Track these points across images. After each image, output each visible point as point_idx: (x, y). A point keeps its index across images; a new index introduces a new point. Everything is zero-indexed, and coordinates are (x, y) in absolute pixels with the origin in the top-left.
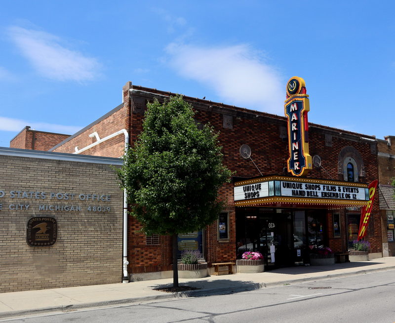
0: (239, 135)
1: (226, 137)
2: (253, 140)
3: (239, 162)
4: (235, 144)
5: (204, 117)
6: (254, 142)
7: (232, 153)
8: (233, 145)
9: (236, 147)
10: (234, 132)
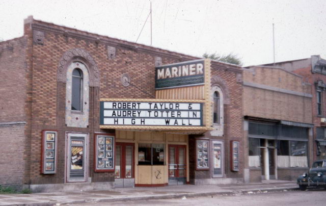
0: (121, 64)
1: (110, 67)
2: (132, 69)
3: (120, 89)
4: (117, 73)
5: (92, 48)
6: (133, 71)
7: (114, 81)
8: (115, 74)
9: (118, 76)
10: (116, 62)
